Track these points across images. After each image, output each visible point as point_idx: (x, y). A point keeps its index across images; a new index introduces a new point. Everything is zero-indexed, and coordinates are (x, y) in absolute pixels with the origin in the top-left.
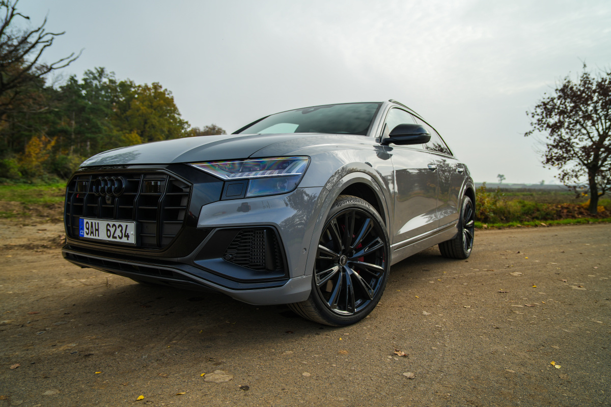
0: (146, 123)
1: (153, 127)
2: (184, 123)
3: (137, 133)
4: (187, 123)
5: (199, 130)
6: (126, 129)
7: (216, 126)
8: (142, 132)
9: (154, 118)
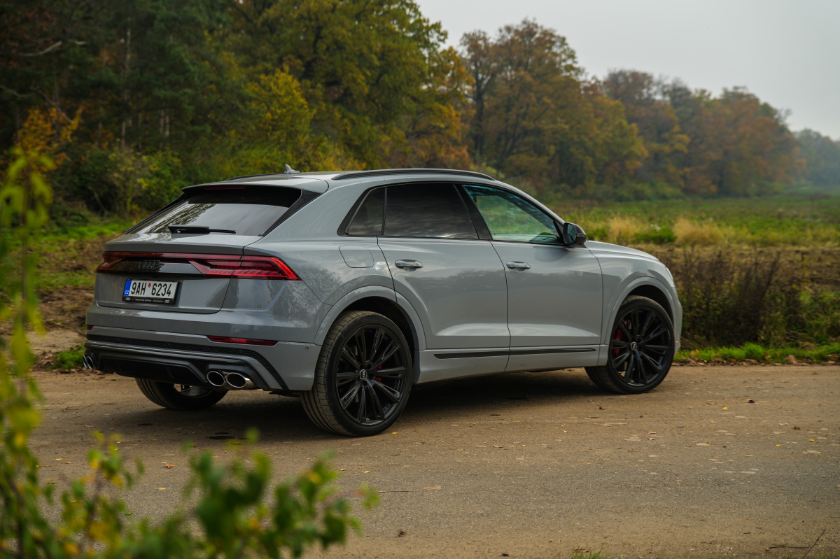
0: (318, 37)
1: (339, 46)
2: (428, 29)
3: (293, 71)
4: (437, 26)
5: (485, 39)
6: (264, 59)
7: (536, 26)
8: (308, 65)
9: (342, 24)
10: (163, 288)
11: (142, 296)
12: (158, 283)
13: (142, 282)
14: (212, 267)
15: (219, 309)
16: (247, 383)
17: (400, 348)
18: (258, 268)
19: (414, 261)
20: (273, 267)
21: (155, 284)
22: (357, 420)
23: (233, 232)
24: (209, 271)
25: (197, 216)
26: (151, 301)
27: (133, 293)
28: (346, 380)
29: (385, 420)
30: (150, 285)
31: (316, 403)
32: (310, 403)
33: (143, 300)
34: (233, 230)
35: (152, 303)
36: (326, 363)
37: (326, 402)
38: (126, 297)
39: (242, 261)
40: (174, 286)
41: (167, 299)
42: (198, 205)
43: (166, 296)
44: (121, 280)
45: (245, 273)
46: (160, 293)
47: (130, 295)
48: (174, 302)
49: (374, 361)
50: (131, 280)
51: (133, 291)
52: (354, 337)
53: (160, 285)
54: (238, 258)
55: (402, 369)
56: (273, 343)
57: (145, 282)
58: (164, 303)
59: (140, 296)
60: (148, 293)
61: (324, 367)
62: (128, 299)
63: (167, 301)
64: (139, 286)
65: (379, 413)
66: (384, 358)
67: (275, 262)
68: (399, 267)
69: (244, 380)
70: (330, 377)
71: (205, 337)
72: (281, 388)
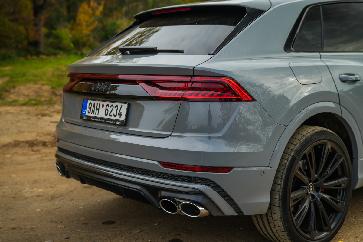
10: (115, 109)
11: (97, 116)
12: (110, 104)
13: (96, 102)
14: (162, 88)
15: (170, 133)
16: (201, 212)
17: (343, 160)
18: (210, 89)
19: (354, 75)
20: (226, 88)
21: (108, 105)
22: (309, 236)
23: (181, 52)
24: (159, 93)
25: (148, 38)
26: (105, 121)
27: (89, 113)
28: (298, 199)
29: (331, 230)
30: (103, 106)
31: (269, 223)
32: (263, 221)
33: (97, 120)
34: (182, 49)
35: (105, 123)
36: (280, 185)
37: (280, 223)
38: (83, 117)
39: (193, 82)
40: (125, 107)
41: (119, 121)
42: (149, 28)
43: (118, 118)
44: (79, 99)
45: (197, 95)
46: (112, 114)
47: (87, 114)
48: (125, 124)
49: (321, 175)
50: (88, 100)
51: (89, 111)
52: (305, 154)
53: (112, 106)
54: (188, 79)
55: (345, 178)
56: (228, 169)
57: (99, 102)
58: (115, 124)
59: (94, 115)
60: (102, 114)
61: (279, 189)
62: (85, 118)
63: (119, 123)
64: (94, 106)
65: (326, 225)
66: (329, 171)
67: (227, 82)
68: (343, 81)
69: (198, 210)
70: (285, 199)
71: (156, 163)
72: (236, 214)
